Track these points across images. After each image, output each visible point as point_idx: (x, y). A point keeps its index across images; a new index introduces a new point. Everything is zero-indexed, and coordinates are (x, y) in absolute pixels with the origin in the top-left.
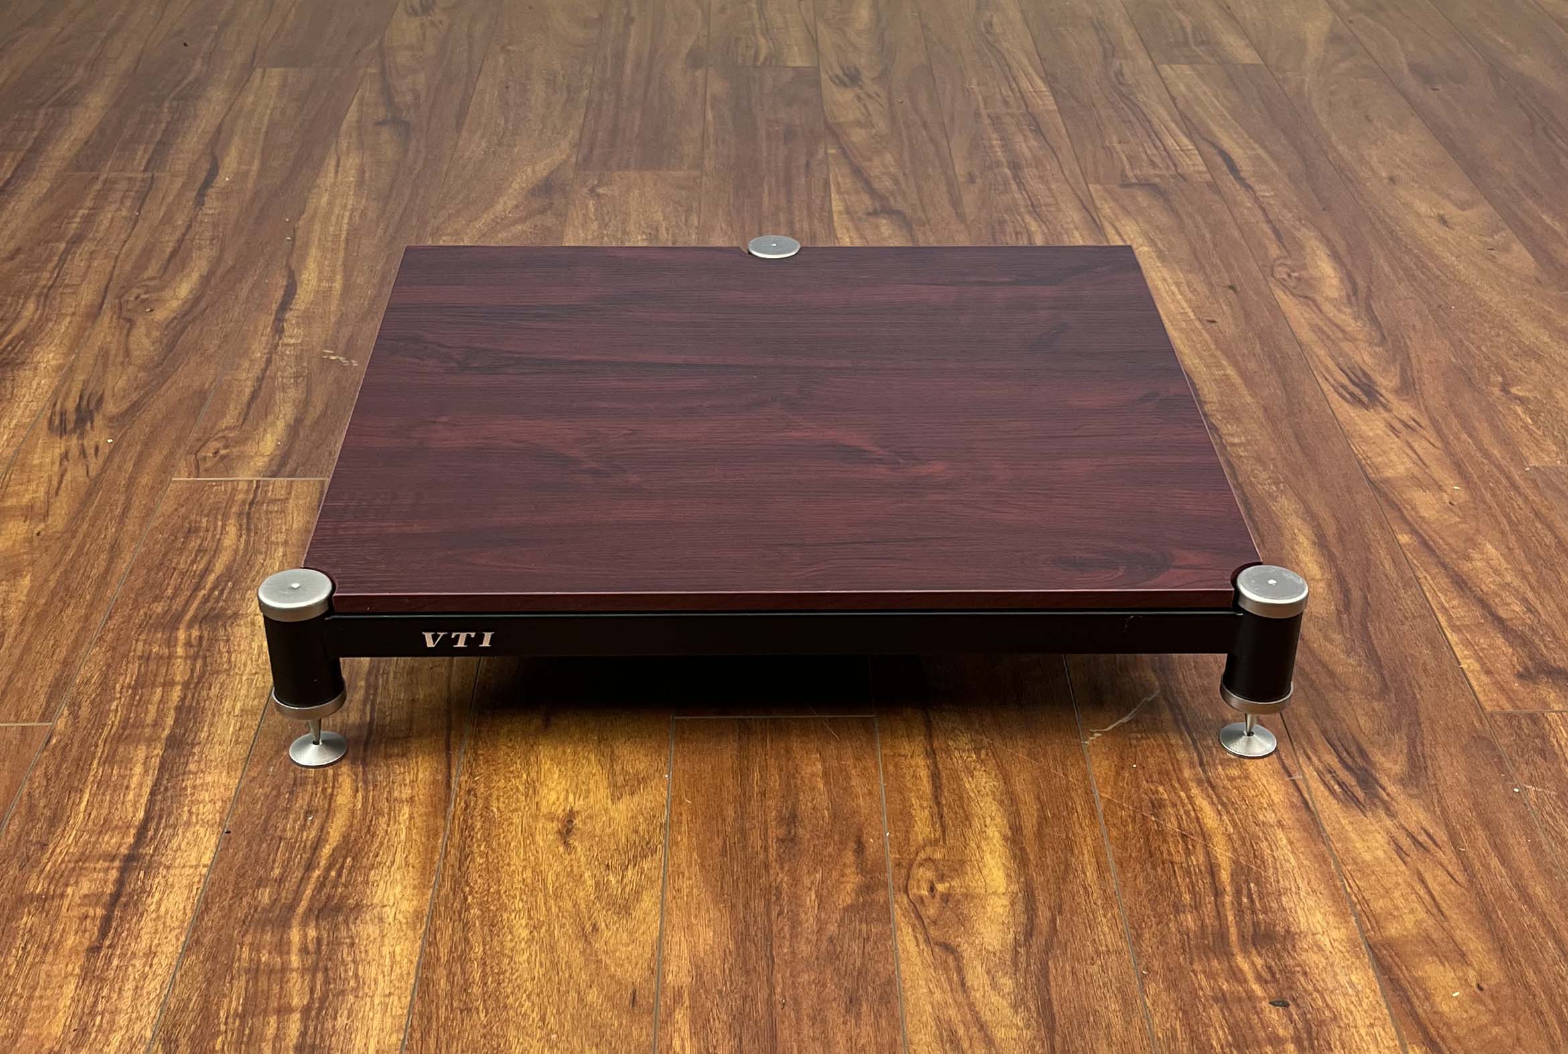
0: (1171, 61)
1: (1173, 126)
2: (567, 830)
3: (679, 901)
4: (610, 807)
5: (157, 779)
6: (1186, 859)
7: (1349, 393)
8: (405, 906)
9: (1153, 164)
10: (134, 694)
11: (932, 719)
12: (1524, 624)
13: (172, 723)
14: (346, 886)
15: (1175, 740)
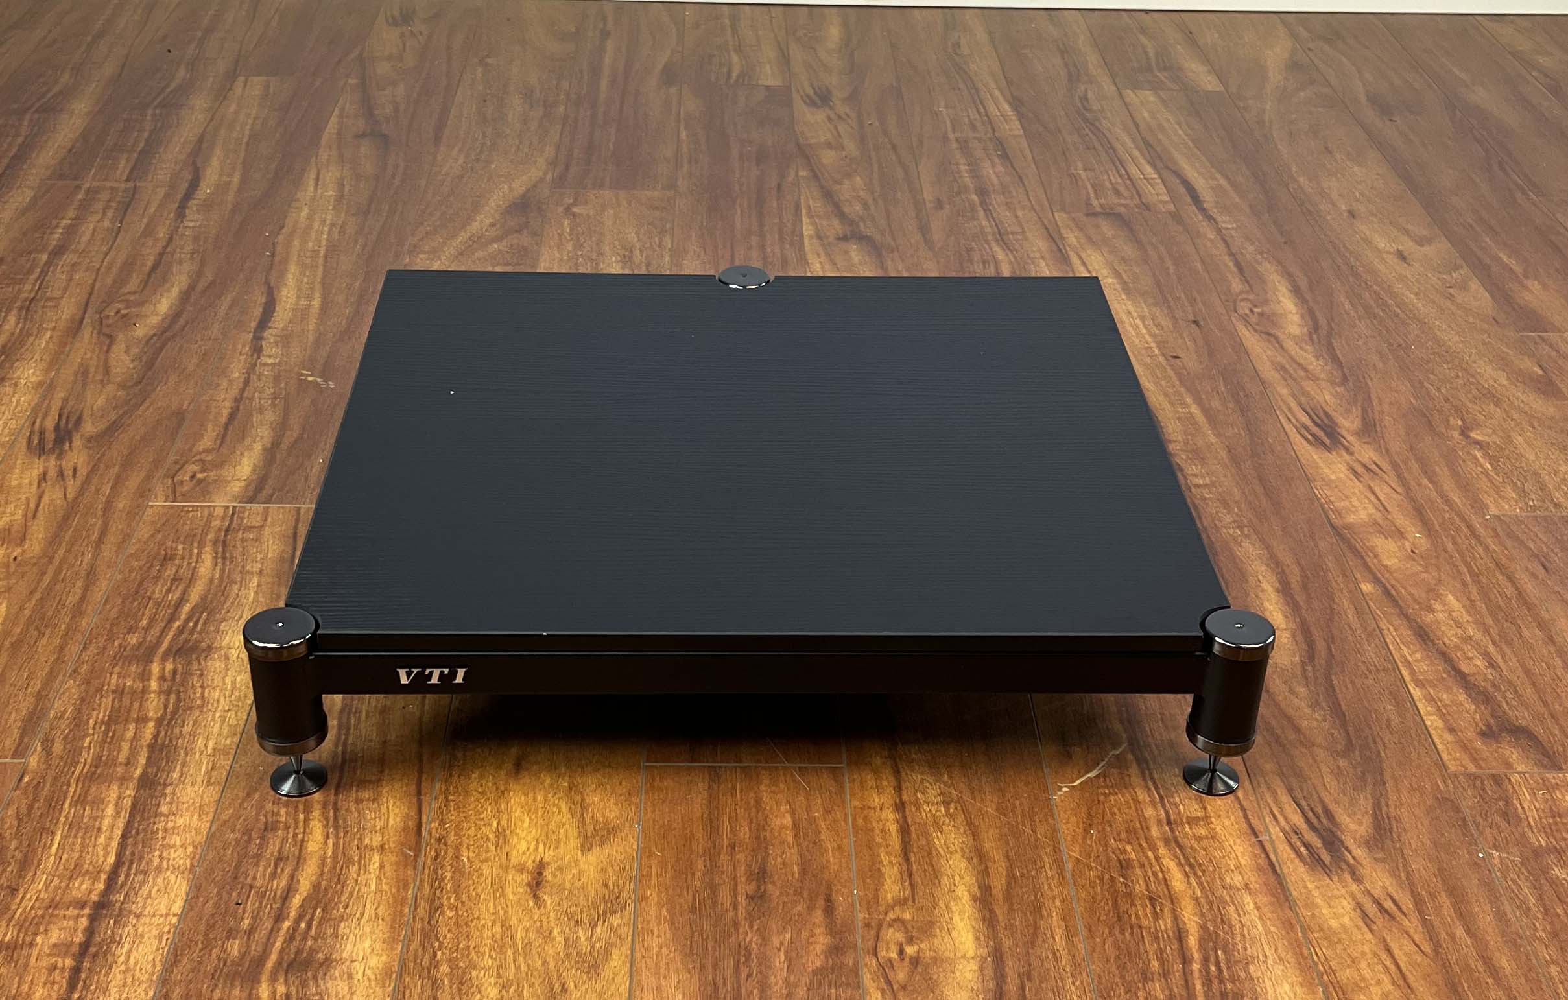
0: (1136, 87)
1: (1136, 153)
2: (537, 882)
3: (648, 960)
4: (579, 858)
5: (129, 822)
6: (1155, 923)
7: (1311, 435)
8: (374, 961)
9: (1117, 193)
10: (107, 731)
11: (901, 770)
12: (1485, 680)
13: (144, 762)
14: (315, 939)
15: (1142, 795)
